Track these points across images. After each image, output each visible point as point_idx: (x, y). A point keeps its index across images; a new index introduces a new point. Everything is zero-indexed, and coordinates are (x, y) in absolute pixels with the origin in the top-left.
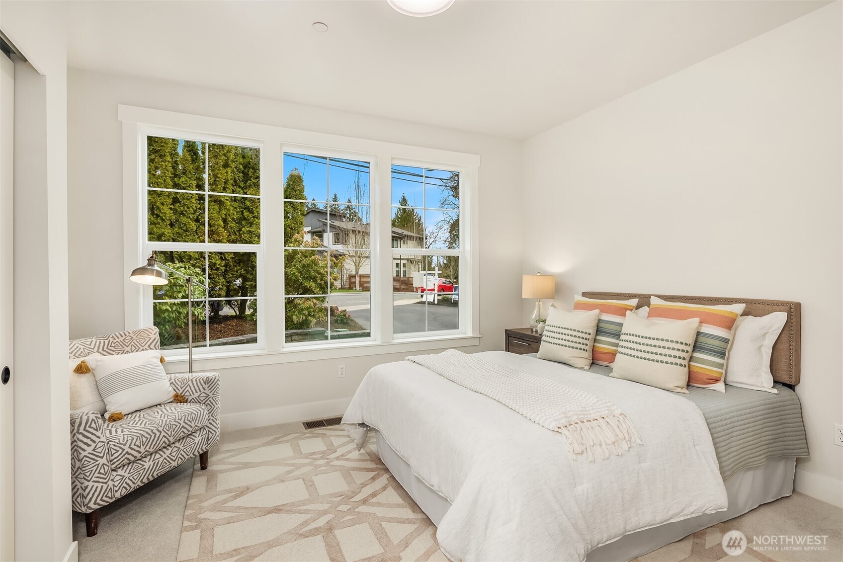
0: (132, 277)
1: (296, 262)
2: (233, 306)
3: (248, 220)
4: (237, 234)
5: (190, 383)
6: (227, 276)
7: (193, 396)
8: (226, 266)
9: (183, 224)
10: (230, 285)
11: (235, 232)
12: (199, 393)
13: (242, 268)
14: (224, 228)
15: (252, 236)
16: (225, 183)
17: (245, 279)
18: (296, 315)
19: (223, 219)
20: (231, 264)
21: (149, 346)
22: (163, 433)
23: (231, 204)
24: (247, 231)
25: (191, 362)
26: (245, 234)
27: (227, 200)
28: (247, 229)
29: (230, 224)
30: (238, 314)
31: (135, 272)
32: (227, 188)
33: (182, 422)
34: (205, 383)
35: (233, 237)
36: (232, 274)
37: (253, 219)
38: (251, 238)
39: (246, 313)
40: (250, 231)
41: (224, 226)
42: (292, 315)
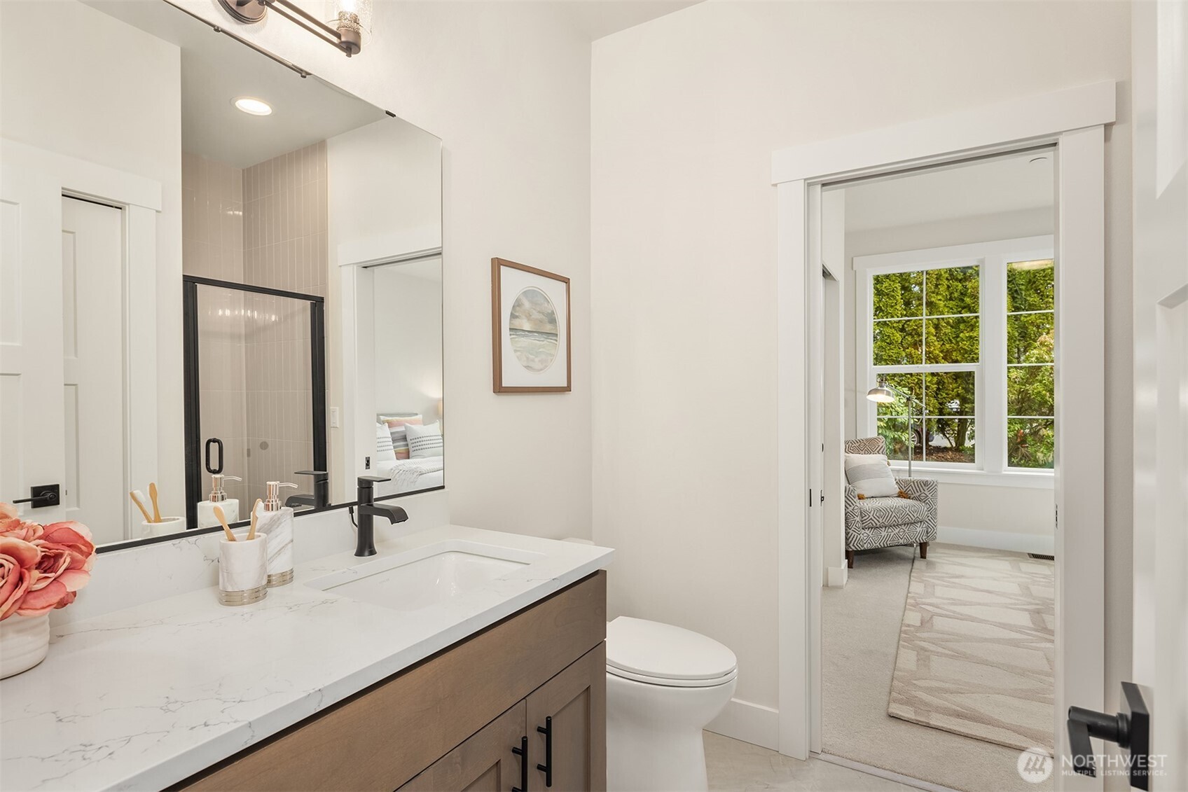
0: (869, 396)
1: (1043, 377)
2: (948, 436)
3: (968, 322)
4: (954, 341)
5: (912, 484)
6: (939, 396)
7: (915, 495)
8: (938, 383)
9: (886, 336)
10: (943, 408)
11: (950, 340)
12: (920, 493)
13: (959, 386)
14: (935, 336)
15: (974, 343)
16: (937, 279)
17: (964, 401)
18: (1042, 452)
19: (935, 324)
20: (946, 381)
21: (878, 452)
22: (894, 514)
23: (945, 305)
24: (967, 337)
25: (910, 471)
26: (964, 341)
27: (940, 300)
28: (967, 335)
29: (944, 330)
30: (954, 445)
31: (870, 393)
32: (940, 284)
33: (907, 510)
34: (925, 485)
35: (948, 346)
36: (947, 394)
37: (975, 320)
38: (972, 346)
39: (966, 445)
40: (971, 337)
41: (936, 333)
42: (1036, 451)
